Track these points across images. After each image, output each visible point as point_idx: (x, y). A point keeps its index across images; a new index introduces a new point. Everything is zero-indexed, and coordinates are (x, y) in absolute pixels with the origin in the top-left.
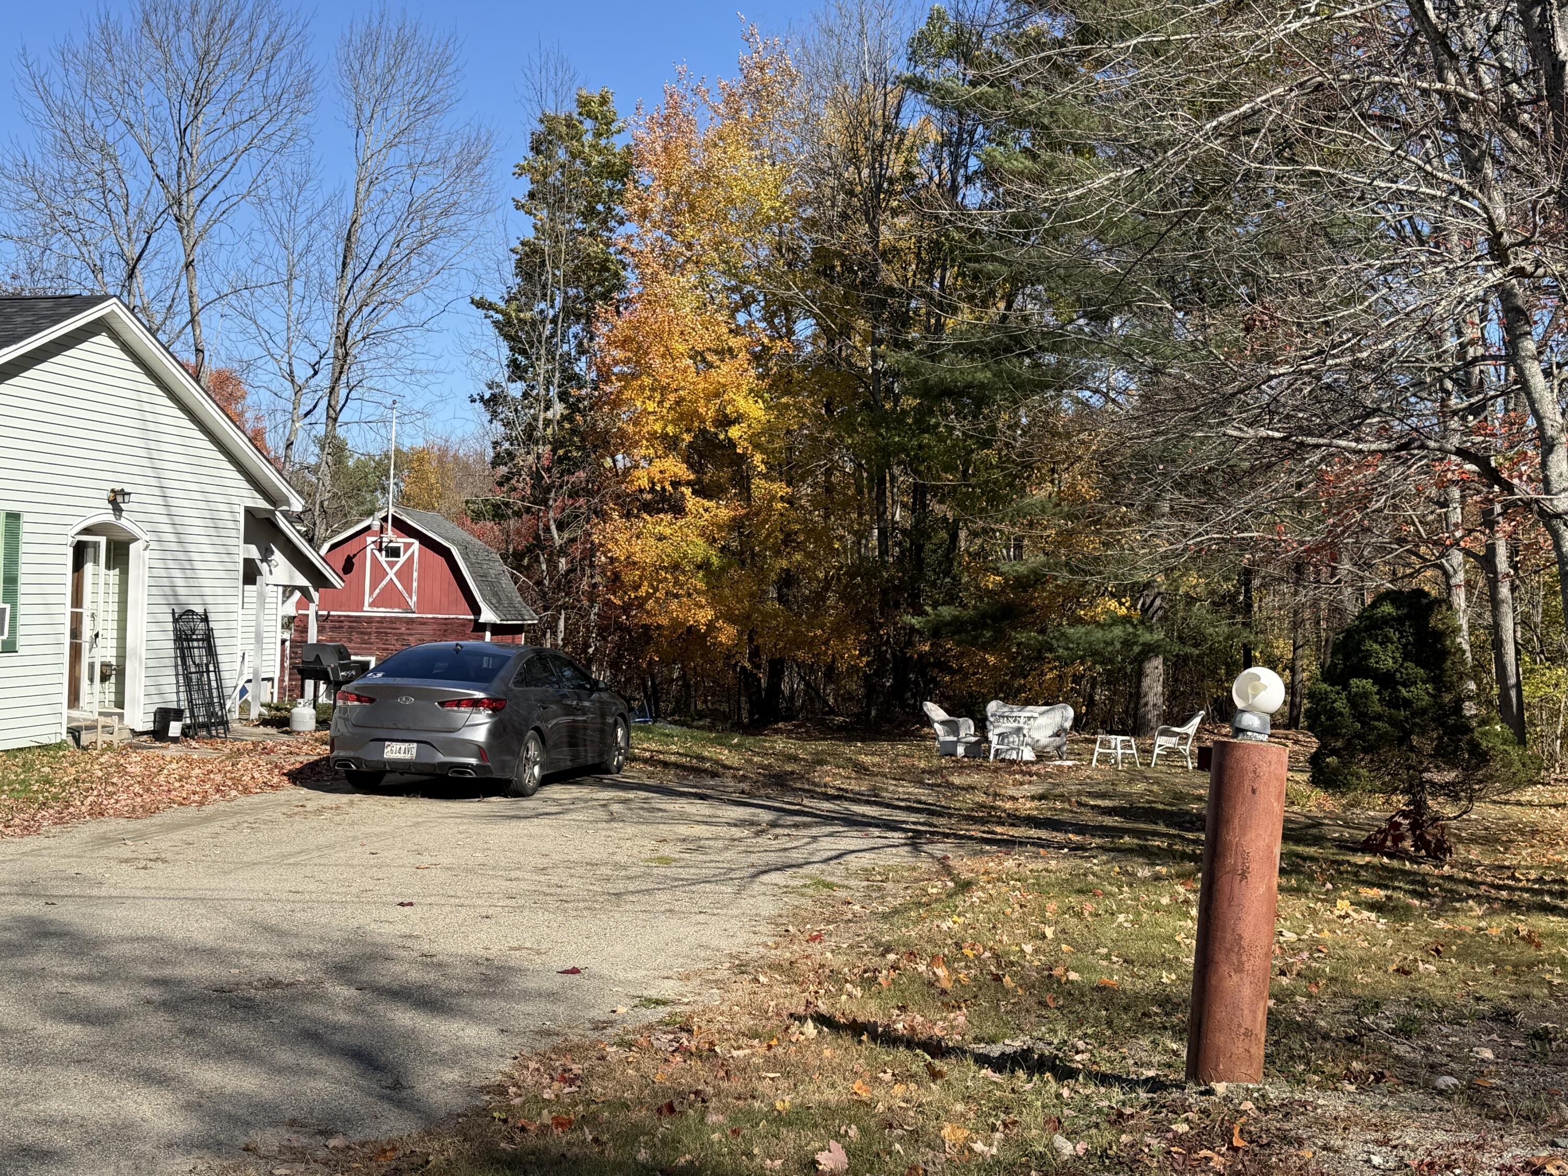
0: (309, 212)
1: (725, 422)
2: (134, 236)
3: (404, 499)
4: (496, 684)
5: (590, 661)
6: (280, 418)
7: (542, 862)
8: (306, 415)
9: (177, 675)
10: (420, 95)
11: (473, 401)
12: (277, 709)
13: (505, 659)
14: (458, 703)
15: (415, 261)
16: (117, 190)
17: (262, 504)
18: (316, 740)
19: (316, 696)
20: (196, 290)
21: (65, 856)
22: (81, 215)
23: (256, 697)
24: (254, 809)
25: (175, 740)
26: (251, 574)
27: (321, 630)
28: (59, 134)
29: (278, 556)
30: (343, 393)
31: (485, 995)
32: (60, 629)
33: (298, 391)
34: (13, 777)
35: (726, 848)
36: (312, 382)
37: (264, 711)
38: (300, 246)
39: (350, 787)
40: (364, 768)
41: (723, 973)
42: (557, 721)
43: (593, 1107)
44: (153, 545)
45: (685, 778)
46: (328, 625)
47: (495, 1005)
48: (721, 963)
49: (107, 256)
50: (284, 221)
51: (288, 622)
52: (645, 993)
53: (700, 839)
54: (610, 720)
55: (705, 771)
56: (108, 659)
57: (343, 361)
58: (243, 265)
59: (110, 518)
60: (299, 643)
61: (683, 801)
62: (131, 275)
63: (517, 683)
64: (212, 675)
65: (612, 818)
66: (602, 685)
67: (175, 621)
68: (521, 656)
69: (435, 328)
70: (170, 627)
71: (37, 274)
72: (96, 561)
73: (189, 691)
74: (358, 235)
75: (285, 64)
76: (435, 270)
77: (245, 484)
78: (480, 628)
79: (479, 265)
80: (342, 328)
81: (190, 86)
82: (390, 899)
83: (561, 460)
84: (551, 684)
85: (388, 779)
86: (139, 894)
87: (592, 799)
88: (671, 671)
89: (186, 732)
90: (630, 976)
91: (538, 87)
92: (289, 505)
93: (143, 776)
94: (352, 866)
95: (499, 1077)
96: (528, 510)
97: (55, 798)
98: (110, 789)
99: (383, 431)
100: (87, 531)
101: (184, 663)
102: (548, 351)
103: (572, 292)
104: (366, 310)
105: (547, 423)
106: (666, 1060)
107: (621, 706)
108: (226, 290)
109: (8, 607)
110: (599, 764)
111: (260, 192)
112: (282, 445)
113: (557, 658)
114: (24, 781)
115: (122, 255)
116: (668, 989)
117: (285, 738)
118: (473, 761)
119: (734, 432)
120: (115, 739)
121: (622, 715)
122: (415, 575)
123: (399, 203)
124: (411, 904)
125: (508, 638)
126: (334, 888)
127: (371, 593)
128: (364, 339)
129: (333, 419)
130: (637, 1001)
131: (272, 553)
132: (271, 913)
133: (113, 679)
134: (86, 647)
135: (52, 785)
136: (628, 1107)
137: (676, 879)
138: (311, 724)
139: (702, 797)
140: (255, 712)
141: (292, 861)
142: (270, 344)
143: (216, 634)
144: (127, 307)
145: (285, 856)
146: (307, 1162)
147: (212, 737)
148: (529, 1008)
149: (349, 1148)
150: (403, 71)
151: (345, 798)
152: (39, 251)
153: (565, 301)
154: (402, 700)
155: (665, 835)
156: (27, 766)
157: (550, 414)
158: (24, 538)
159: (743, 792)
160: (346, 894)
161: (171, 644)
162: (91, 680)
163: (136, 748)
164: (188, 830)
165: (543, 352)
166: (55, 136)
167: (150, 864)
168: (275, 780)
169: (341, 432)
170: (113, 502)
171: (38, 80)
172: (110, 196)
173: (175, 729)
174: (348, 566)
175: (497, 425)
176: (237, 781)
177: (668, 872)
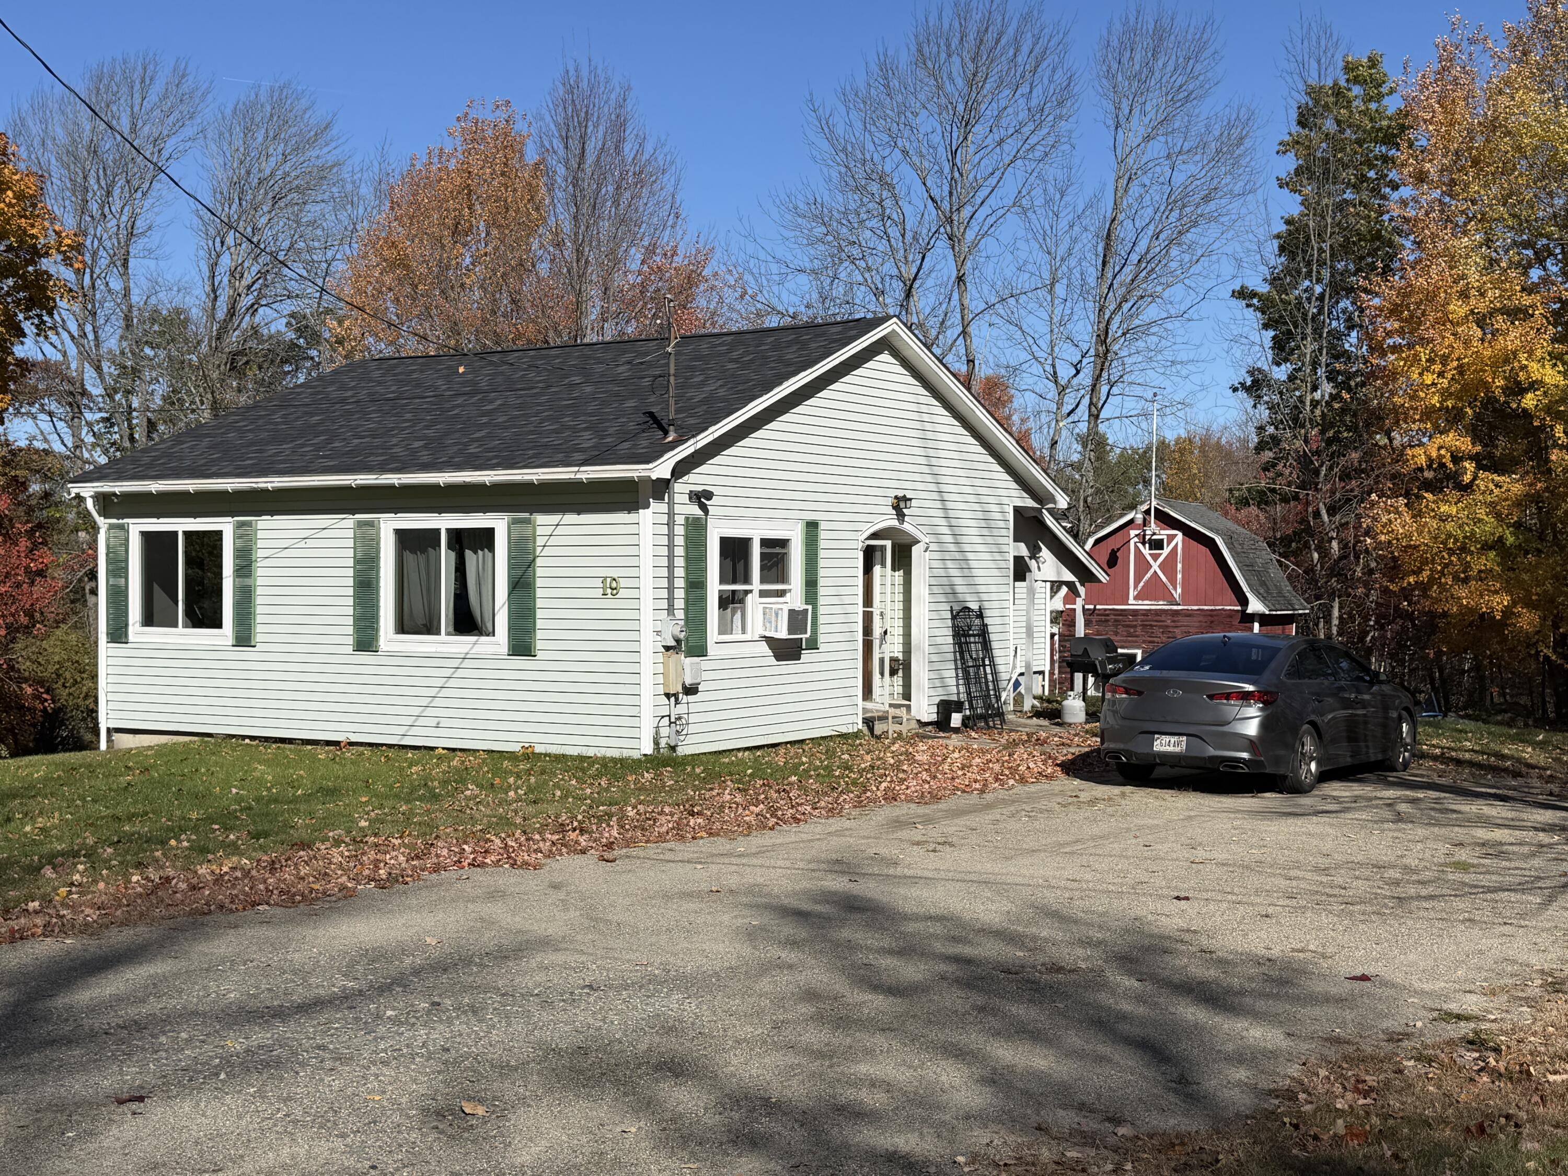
0: (1071, 217)
1: (1517, 389)
2: (910, 258)
3: (1166, 491)
4: (1267, 675)
5: (1369, 652)
6: (1044, 418)
7: (1323, 862)
8: (1069, 414)
9: (956, 669)
10: (1178, 84)
11: (1235, 390)
12: (1049, 701)
13: (1276, 650)
14: (1228, 696)
15: (1174, 252)
16: (895, 216)
17: (1030, 503)
18: (1087, 732)
19: (1085, 689)
20: (966, 302)
21: (864, 837)
22: (864, 244)
23: (1029, 689)
24: (1031, 798)
25: (956, 730)
26: (1021, 571)
27: (1087, 624)
28: (843, 170)
29: (1045, 553)
30: (1104, 389)
31: (1268, 996)
32: (853, 627)
33: (1062, 391)
34: (818, 763)
35: (1533, 855)
36: (1075, 381)
37: (1036, 703)
38: (1062, 251)
39: (1121, 779)
40: (1134, 760)
41: (1535, 989)
42: (1333, 715)
43: (1391, 1122)
44: (933, 547)
45: (1483, 777)
46: (1094, 618)
47: (1280, 1007)
48: (1532, 981)
49: (887, 279)
50: (1047, 227)
51: (1056, 617)
52: (1445, 1007)
53: (1501, 844)
54: (1394, 715)
55: (1506, 770)
56: (896, 655)
57: (1104, 357)
58: (1008, 273)
59: (895, 523)
60: (1067, 636)
61: (1481, 801)
62: (908, 294)
63: (1289, 675)
64: (988, 669)
65: (1399, 818)
66: (1383, 677)
67: (954, 618)
68: (1292, 647)
69: (1195, 317)
70: (949, 623)
71: (827, 301)
72: (883, 565)
73: (967, 684)
74: (1119, 232)
75: (1048, 72)
76: (1195, 258)
77: (1014, 485)
78: (1248, 619)
79: (1239, 249)
80: (1102, 326)
81: (961, 108)
82: (1165, 892)
83: (1329, 442)
84: (1326, 675)
85: (1158, 772)
86: (930, 875)
87: (1376, 798)
88: (1462, 661)
89: (966, 722)
90: (1427, 987)
91: (1300, 58)
92: (1055, 502)
93: (929, 764)
94: (1127, 857)
95: (1288, 1082)
96: (1296, 497)
97: (855, 783)
98: (901, 775)
99: (1144, 425)
100: (875, 536)
101: (962, 658)
102: (1315, 330)
103: (1340, 266)
104: (1126, 307)
105: (1315, 404)
106: (1472, 1080)
107: (1406, 699)
108: (993, 299)
109: (810, 607)
110: (1383, 761)
111: (1024, 202)
112: (1047, 444)
113: (1331, 649)
114: (827, 767)
115: (900, 277)
116: (1472, 1003)
117: (1057, 729)
118: (1245, 755)
119: (1529, 401)
120: (904, 729)
121: (1407, 709)
122: (1179, 566)
123: (1157, 195)
124: (1187, 898)
125: (1278, 629)
126: (1110, 878)
127: (1136, 587)
128: (1124, 334)
129: (1094, 417)
130: (1436, 1014)
131: (1040, 550)
132: (1051, 898)
133: (900, 673)
134: (876, 643)
135: (852, 771)
136: (1430, 1125)
137: (1476, 887)
138: (1081, 717)
139: (1503, 798)
140: (1029, 703)
141: (1068, 850)
142: (1035, 348)
143: (990, 629)
144: (905, 325)
145: (1062, 845)
146: (1098, 1148)
147: (989, 727)
148: (1317, 1011)
149: (1137, 1137)
150: (1160, 63)
151: (1116, 790)
152: (829, 281)
153: (1332, 276)
154: (1170, 693)
155: (1461, 838)
156: (830, 753)
157: (1317, 395)
158: (822, 544)
159: (1551, 794)
160: (1122, 885)
161: (950, 640)
162: (882, 674)
163: (923, 737)
164: (971, 817)
165: (1309, 331)
166: (840, 173)
167: (939, 847)
168: (1049, 771)
169: (1102, 428)
170: (896, 507)
171: (824, 122)
172: (889, 223)
173: (956, 719)
174: (1113, 561)
175: (1262, 408)
176: (1014, 770)
177: (1467, 878)
